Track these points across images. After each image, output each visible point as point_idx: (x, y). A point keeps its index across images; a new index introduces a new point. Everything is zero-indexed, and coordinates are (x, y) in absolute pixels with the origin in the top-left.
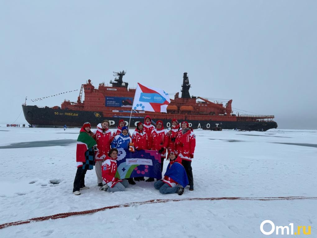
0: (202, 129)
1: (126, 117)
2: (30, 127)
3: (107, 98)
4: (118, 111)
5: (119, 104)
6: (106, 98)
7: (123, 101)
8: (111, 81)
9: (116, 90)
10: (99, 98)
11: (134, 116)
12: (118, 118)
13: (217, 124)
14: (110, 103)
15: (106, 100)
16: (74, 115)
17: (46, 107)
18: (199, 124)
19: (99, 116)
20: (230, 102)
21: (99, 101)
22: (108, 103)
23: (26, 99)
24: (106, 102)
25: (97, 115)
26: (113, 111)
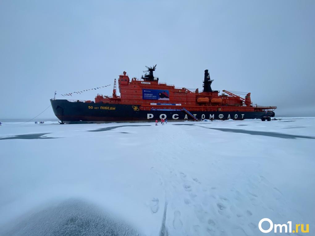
0: (232, 120)
1: (164, 110)
2: (61, 123)
3: (145, 91)
4: (156, 104)
5: (156, 97)
6: (143, 91)
7: (160, 94)
8: (142, 76)
9: (150, 83)
10: (136, 90)
11: (171, 109)
12: (157, 111)
13: (243, 115)
14: (147, 95)
15: (144, 93)
16: (111, 109)
17: (78, 101)
18: (229, 115)
19: (137, 109)
20: (249, 95)
21: (136, 93)
22: (145, 96)
23: (56, 94)
24: (143, 95)
25: (136, 108)
26: (151, 104)
